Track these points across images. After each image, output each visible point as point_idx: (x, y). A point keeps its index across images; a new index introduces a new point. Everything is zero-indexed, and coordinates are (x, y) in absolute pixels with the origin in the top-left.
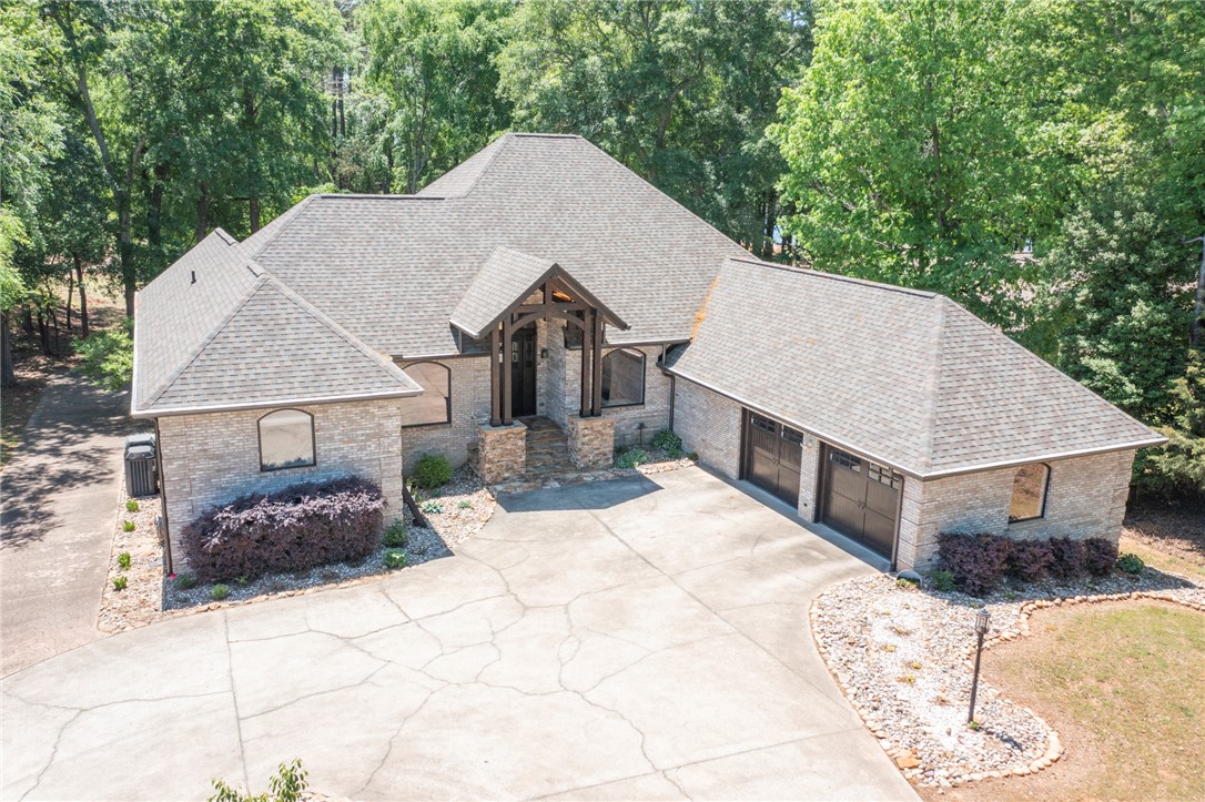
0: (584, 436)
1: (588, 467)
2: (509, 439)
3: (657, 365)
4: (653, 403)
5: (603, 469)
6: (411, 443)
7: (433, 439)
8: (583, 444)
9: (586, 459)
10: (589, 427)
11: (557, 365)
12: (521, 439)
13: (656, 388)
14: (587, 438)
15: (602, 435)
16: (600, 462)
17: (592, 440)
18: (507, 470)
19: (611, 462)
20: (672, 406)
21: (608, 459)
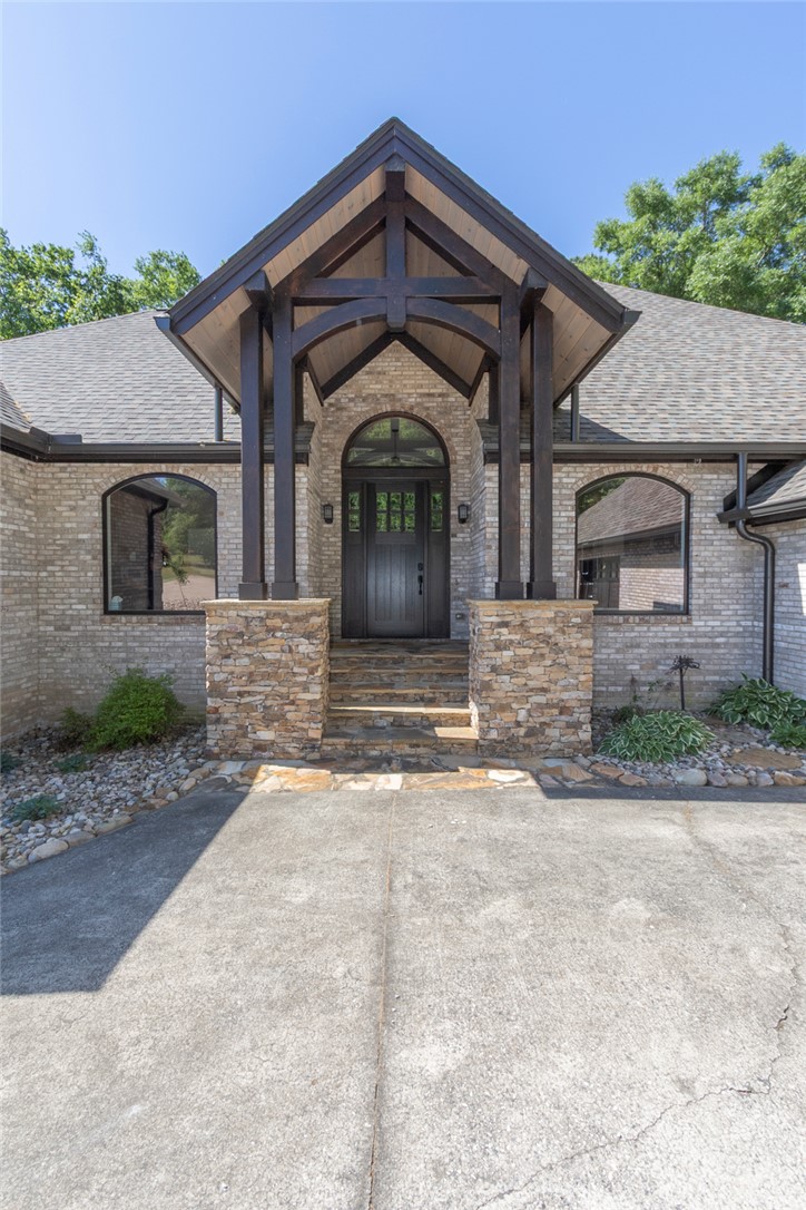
0: (499, 647)
1: (512, 740)
2: (272, 631)
3: (721, 518)
4: (715, 613)
5: (559, 754)
6: (127, 649)
7: (175, 646)
8: (494, 669)
9: (507, 717)
10: (516, 621)
11: (475, 486)
12: (309, 636)
13: (719, 575)
14: (507, 654)
15: (557, 649)
16: (553, 733)
17: (524, 663)
18: (268, 720)
19: (585, 735)
20: (769, 618)
21: (576, 726)
